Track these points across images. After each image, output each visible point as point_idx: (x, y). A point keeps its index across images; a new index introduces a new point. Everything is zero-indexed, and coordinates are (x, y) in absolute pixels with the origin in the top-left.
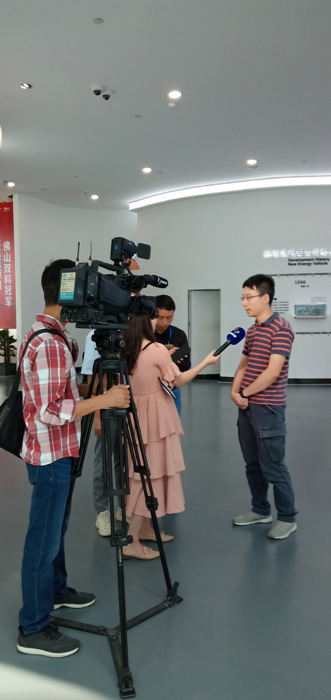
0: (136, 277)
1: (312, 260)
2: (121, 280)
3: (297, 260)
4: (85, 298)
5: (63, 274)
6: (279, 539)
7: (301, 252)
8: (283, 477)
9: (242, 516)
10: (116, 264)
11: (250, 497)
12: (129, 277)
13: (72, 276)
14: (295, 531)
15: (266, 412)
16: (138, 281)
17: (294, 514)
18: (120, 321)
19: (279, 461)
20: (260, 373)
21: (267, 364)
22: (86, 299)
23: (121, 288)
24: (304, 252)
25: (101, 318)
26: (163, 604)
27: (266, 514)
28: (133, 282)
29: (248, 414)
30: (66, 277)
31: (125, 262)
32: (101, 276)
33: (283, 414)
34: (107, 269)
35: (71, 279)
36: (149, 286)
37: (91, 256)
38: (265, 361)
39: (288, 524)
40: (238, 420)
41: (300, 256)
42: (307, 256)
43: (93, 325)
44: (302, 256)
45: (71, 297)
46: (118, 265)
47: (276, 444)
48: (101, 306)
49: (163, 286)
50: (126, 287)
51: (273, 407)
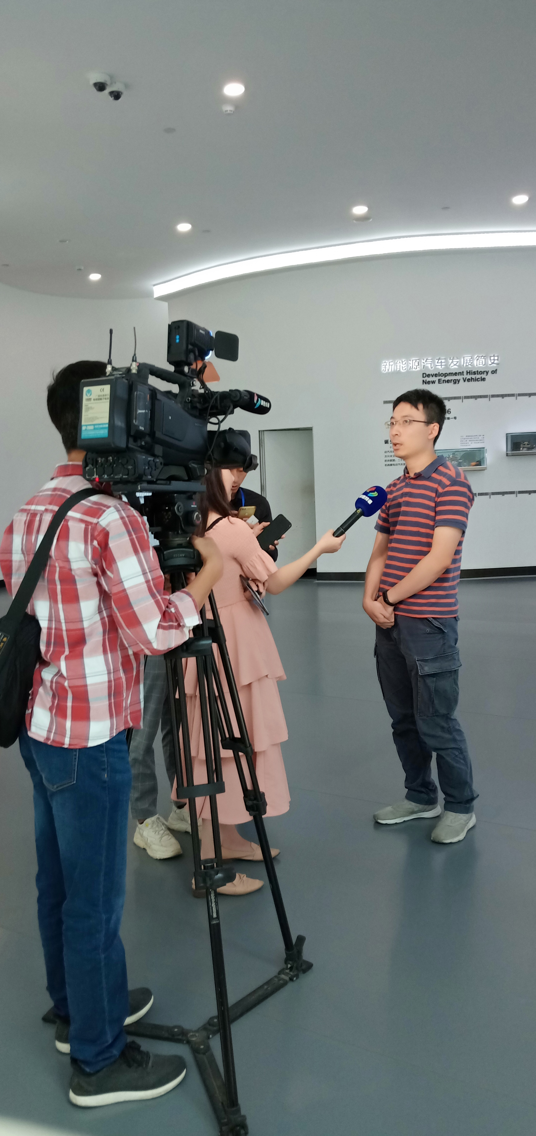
0: (215, 395)
1: (461, 373)
2: (188, 399)
3: (436, 375)
4: (129, 434)
5: (85, 389)
6: (451, 843)
7: (443, 361)
8: (455, 740)
9: (389, 808)
10: (179, 370)
11: (403, 775)
12: (201, 395)
13: (102, 393)
14: (473, 827)
15: (428, 630)
16: (219, 402)
17: (473, 799)
18: (191, 477)
19: (448, 714)
20: (416, 562)
21: (429, 545)
22: (131, 436)
23: (191, 415)
24: (447, 361)
25: (158, 471)
26: (279, 976)
27: (431, 802)
28: (211, 404)
29: (395, 635)
30: (91, 394)
31: (194, 366)
32: (156, 394)
33: (455, 632)
34: (163, 379)
35: (101, 399)
36: (238, 411)
37: (135, 355)
38: (424, 540)
39: (463, 817)
40: (376, 646)
41: (440, 368)
42: (452, 367)
43: (145, 485)
44: (444, 368)
45: (104, 433)
46: (182, 373)
47: (444, 684)
48: (159, 450)
49: (263, 411)
50: (198, 414)
51: (440, 621)
